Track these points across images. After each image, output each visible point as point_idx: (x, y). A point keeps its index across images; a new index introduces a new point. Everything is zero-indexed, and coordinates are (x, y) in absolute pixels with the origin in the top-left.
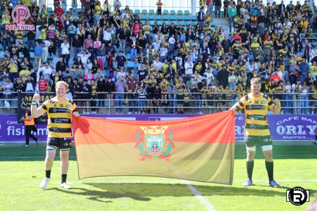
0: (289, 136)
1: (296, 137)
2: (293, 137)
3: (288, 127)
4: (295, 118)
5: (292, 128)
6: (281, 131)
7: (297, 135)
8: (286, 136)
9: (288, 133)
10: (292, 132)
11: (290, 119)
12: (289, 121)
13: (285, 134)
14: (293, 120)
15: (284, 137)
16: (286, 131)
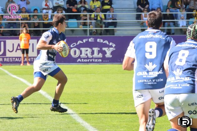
0: (84, 59)
1: (91, 60)
2: (88, 60)
3: (83, 49)
4: (90, 40)
5: (87, 51)
6: (75, 54)
7: (92, 58)
8: (81, 59)
9: (83, 55)
10: (87, 55)
11: (84, 41)
12: (84, 43)
13: (79, 57)
14: (88, 42)
15: (79, 60)
16: (81, 53)
